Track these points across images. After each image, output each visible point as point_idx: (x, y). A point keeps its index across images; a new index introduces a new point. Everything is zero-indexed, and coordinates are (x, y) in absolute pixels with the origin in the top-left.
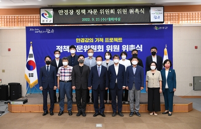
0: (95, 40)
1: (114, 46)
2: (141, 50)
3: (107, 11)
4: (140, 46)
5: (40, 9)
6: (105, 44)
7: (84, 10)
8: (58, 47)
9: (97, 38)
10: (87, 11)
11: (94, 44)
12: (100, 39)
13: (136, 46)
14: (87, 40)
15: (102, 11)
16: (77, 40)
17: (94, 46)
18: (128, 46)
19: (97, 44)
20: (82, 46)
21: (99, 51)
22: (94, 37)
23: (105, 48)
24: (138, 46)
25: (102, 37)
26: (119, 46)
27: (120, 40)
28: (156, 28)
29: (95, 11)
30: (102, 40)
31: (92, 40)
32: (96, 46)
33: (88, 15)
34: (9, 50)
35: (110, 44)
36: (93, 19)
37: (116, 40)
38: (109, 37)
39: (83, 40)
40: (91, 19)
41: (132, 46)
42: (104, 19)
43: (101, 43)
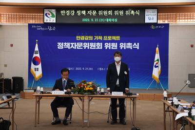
0: (94, 38)
1: (112, 44)
2: (138, 48)
3: (105, 13)
4: (137, 44)
5: (44, 9)
6: (104, 42)
7: (85, 11)
8: (59, 43)
9: (96, 36)
10: (86, 12)
11: (93, 41)
12: (99, 37)
13: (133, 44)
14: (87, 38)
15: (100, 13)
16: (77, 37)
17: (93, 44)
18: (125, 44)
19: (96, 41)
20: (82, 43)
21: (98, 48)
22: (93, 35)
23: (103, 45)
24: (135, 44)
25: (101, 35)
26: (116, 44)
27: (118, 38)
28: (153, 27)
29: (94, 13)
30: (100, 38)
31: (91, 38)
32: (95, 43)
33: (87, 16)
34: (12, 45)
35: (108, 42)
36: (92, 20)
37: (114, 38)
38: (108, 35)
39: (83, 38)
40: (90, 20)
41: (129, 44)
42: (102, 20)
43: (99, 41)
